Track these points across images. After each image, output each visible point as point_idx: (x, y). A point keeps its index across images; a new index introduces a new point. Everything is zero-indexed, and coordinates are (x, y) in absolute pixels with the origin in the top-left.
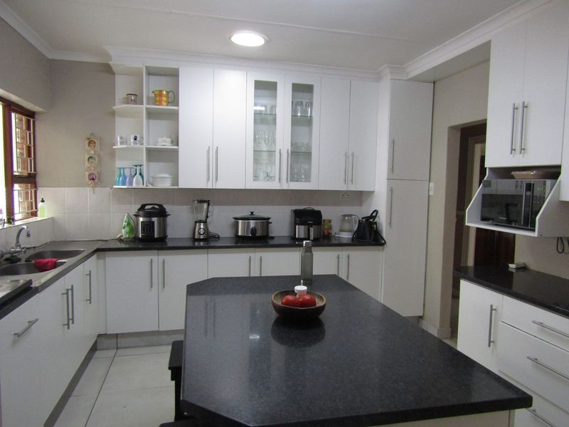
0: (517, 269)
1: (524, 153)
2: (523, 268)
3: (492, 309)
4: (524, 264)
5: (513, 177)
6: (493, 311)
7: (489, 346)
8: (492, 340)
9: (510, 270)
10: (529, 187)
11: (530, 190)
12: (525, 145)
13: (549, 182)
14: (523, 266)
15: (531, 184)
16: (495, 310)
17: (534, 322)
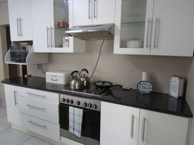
0: (27, 76)
1: (22, 36)
2: (30, 76)
3: (15, 92)
4: (30, 74)
5: (20, 45)
6: (16, 93)
7: (16, 105)
8: (16, 103)
9: (25, 77)
10: (24, 48)
11: (24, 49)
12: (22, 33)
13: (29, 46)
14: (30, 75)
15: (24, 47)
16: (16, 92)
17: (27, 93)
